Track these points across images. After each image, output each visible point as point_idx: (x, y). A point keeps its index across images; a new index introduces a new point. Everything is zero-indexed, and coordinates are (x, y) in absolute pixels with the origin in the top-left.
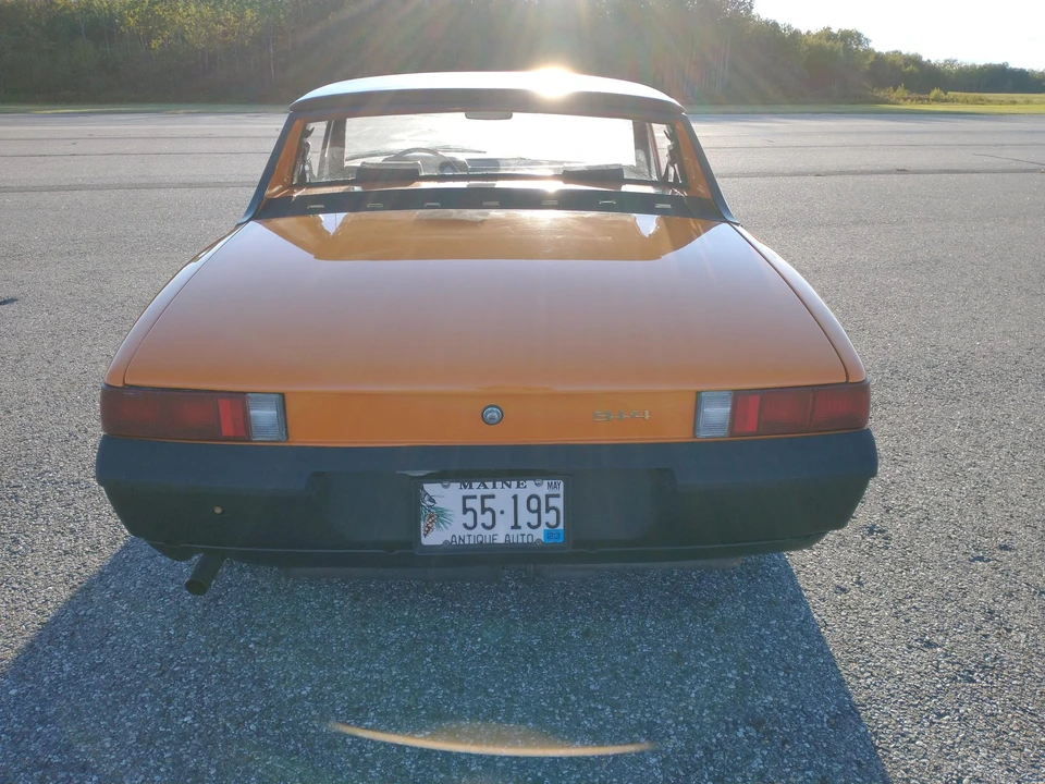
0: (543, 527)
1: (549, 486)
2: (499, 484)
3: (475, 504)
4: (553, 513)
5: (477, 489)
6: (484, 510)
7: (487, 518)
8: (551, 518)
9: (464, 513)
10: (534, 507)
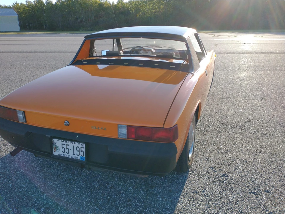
0: (80, 156)
1: (82, 145)
2: (70, 142)
3: (64, 146)
4: (82, 152)
5: (65, 142)
6: (67, 148)
7: (67, 151)
9: (62, 148)
10: (78, 150)
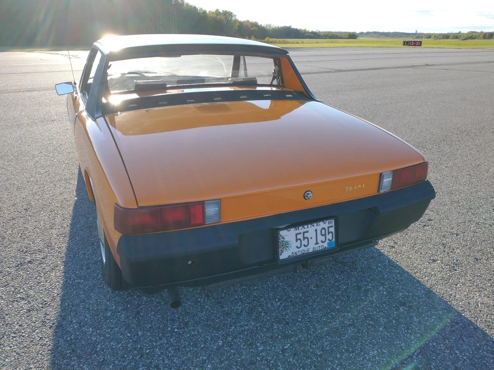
0: (327, 241)
1: (329, 223)
2: (309, 226)
3: (300, 236)
4: (331, 234)
5: (301, 229)
6: (304, 238)
7: (305, 242)
8: (329, 237)
9: (297, 241)
10: (323, 233)
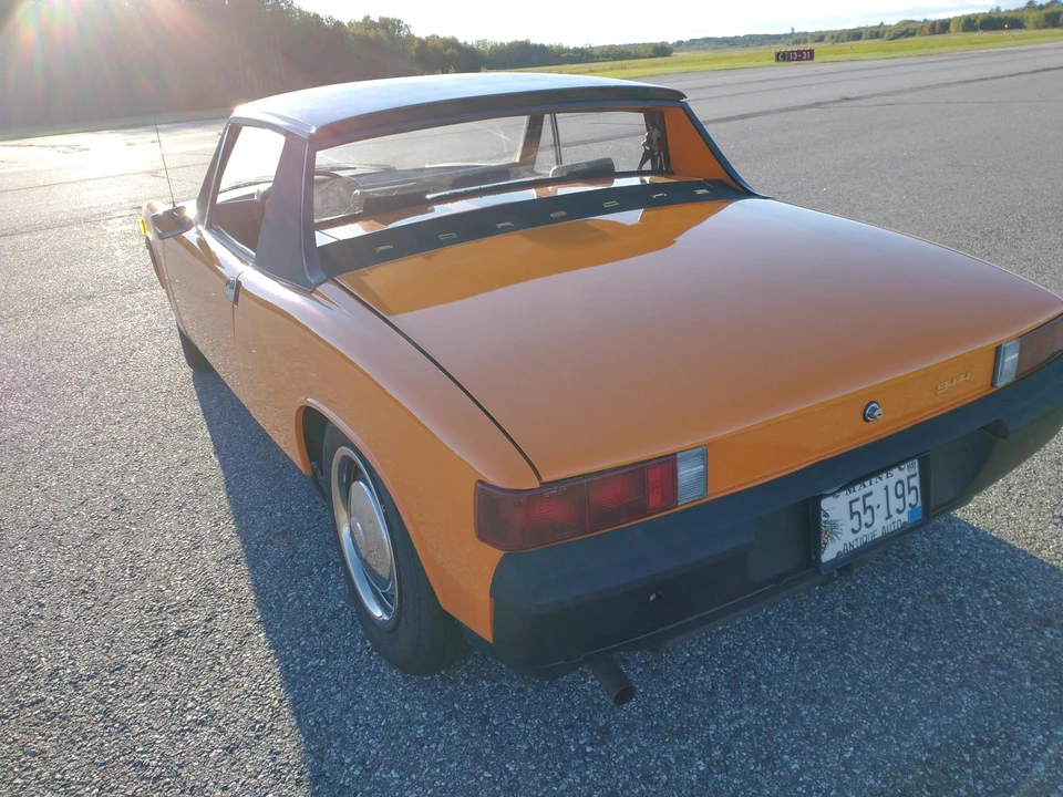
0: (908, 509)
1: (909, 468)
2: (874, 480)
3: (858, 507)
4: (913, 492)
5: (859, 491)
6: (865, 509)
7: (866, 518)
8: (911, 498)
9: (852, 518)
10: (900, 492)
